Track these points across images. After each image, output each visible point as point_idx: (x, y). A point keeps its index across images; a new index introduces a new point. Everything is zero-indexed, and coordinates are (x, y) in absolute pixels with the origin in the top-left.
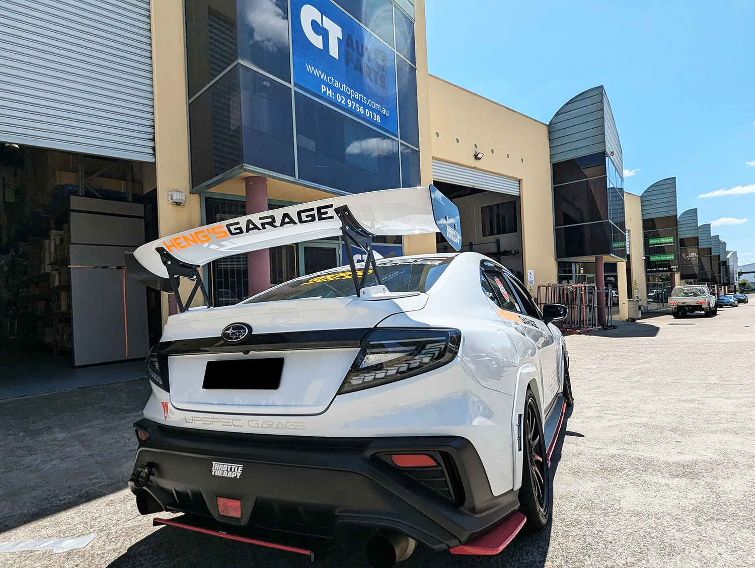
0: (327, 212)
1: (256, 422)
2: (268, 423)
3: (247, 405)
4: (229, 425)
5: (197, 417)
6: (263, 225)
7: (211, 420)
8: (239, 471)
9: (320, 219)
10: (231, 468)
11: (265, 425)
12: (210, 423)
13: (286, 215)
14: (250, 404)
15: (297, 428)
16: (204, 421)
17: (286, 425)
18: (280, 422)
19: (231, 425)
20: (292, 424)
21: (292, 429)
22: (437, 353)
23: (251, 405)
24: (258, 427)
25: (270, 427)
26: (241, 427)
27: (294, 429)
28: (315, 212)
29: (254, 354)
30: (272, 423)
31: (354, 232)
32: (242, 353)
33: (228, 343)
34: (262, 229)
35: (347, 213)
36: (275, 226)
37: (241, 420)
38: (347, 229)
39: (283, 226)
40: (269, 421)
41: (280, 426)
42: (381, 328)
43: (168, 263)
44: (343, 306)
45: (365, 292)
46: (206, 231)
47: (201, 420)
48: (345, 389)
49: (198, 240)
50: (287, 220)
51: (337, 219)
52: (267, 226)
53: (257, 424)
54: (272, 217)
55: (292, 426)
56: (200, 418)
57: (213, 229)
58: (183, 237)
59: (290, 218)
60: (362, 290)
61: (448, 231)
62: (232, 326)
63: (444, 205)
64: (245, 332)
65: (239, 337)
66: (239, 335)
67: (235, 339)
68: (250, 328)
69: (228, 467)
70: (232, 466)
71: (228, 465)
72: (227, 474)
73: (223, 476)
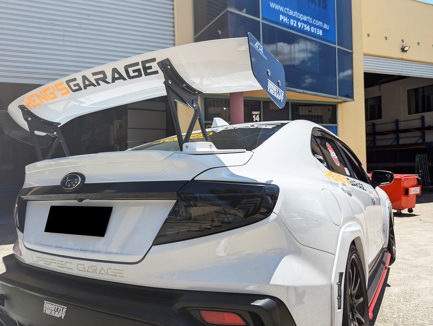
0: (151, 66)
1: (83, 266)
3: (77, 250)
4: (62, 267)
5: (39, 257)
6: (97, 80)
7: (50, 261)
8: (64, 313)
9: (147, 74)
10: (58, 309)
11: (90, 270)
12: (49, 263)
13: (115, 70)
15: (118, 275)
16: (45, 261)
17: (107, 271)
18: (102, 268)
19: (64, 268)
20: (113, 271)
21: (112, 275)
22: (252, 208)
23: (80, 250)
24: (85, 271)
25: (94, 272)
26: (71, 270)
27: (114, 275)
28: (140, 67)
29: (88, 202)
30: (95, 268)
31: (179, 87)
32: (76, 201)
33: (65, 191)
34: (97, 85)
35: (169, 67)
36: (108, 83)
37: (71, 263)
38: (170, 83)
39: (114, 82)
40: (93, 266)
41: (102, 272)
42: (199, 181)
43: (28, 119)
44: (163, 159)
45: (188, 147)
46: (51, 88)
47: (42, 261)
48: (161, 239)
49: (47, 98)
50: (117, 76)
51: (161, 73)
52: (100, 82)
53: (84, 268)
54: (103, 72)
55: (112, 272)
56: (42, 258)
57: (56, 86)
58: (35, 94)
59: (119, 73)
60: (184, 145)
61: (270, 86)
62: (69, 176)
63: (267, 59)
64: (78, 181)
65: (73, 186)
66: (73, 184)
67: (69, 188)
68: (83, 177)
69: (55, 307)
70: (58, 306)
71: (55, 305)
72: (55, 313)
73: (52, 315)
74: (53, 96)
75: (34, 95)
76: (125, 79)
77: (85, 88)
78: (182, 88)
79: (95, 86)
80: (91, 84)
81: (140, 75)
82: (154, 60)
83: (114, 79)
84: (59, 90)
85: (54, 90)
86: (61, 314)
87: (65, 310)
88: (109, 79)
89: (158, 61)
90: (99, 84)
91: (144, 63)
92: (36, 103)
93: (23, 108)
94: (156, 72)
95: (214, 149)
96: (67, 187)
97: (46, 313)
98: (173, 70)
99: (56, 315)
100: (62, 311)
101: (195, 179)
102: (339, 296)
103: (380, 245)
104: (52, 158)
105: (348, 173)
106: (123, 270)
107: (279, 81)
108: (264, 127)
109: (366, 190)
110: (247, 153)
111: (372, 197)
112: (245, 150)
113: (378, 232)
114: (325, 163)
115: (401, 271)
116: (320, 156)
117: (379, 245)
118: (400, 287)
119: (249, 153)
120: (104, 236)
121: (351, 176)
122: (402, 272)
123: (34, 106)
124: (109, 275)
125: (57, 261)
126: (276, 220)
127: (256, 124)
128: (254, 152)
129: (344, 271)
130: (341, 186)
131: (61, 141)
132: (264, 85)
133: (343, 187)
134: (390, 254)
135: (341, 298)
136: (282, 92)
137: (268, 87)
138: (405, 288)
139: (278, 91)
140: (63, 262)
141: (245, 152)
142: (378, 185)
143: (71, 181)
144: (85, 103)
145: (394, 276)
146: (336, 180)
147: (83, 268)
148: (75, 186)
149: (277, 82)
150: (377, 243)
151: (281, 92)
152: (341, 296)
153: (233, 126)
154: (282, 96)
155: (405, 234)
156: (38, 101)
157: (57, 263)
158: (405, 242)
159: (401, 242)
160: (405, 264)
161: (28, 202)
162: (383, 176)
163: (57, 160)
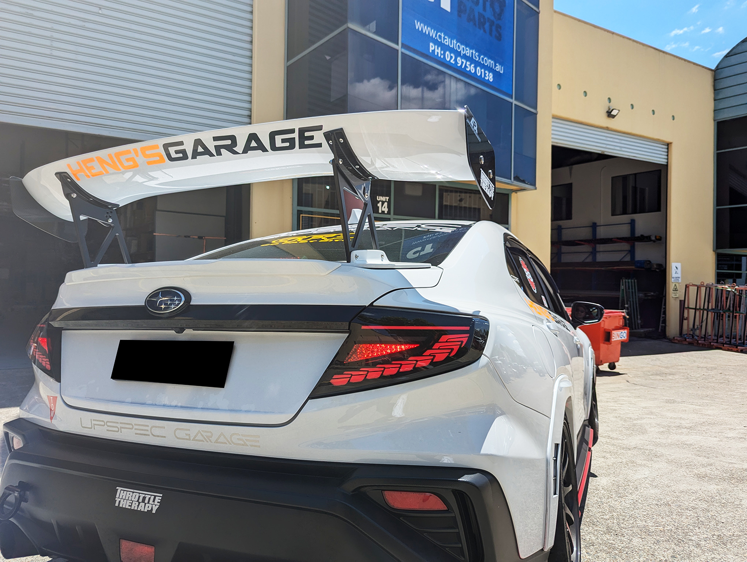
0: (313, 136)
2: (205, 434)
3: (176, 407)
4: (145, 435)
5: (98, 421)
6: (218, 148)
8: (156, 502)
9: (302, 146)
10: (144, 498)
11: (199, 437)
12: (117, 429)
13: (253, 137)
14: (179, 405)
16: (108, 426)
17: (230, 439)
18: (222, 434)
19: (149, 435)
20: (241, 437)
21: (238, 444)
23: (182, 407)
24: (189, 439)
25: (206, 440)
26: (164, 438)
27: (242, 445)
28: (296, 135)
30: (209, 434)
32: (174, 331)
33: (153, 315)
34: (216, 155)
35: (342, 140)
36: (236, 153)
37: (163, 428)
38: (341, 163)
39: (247, 153)
40: (206, 432)
41: (222, 439)
42: (379, 307)
43: (72, 196)
44: (327, 273)
45: (358, 256)
46: (132, 152)
47: (104, 426)
48: (323, 389)
50: (253, 144)
52: (223, 151)
53: (188, 435)
55: (239, 440)
56: (103, 421)
57: (143, 150)
59: (258, 142)
61: (482, 179)
62: (162, 291)
63: (479, 141)
64: (180, 301)
65: (170, 308)
66: (171, 304)
67: (164, 310)
68: (188, 295)
69: (139, 496)
70: (145, 494)
71: (139, 493)
72: (138, 506)
73: (132, 508)
74: (131, 163)
75: (95, 159)
76: (265, 150)
77: (194, 157)
78: (354, 172)
79: (211, 155)
80: (207, 152)
81: (292, 147)
82: (319, 128)
83: (247, 149)
84: (145, 156)
85: (137, 156)
86: (150, 506)
87: (158, 499)
88: (240, 148)
89: (325, 130)
90: (219, 154)
91: (302, 131)
92: (93, 171)
93: (63, 177)
94: (319, 145)
96: (159, 309)
97: (121, 506)
98: (346, 144)
99: (142, 508)
100: (154, 501)
101: (374, 304)
102: (555, 476)
105: (547, 305)
106: (259, 437)
108: (438, 229)
109: (568, 331)
110: (433, 269)
111: (576, 341)
112: (430, 264)
114: (523, 287)
115: (608, 455)
116: (517, 278)
118: (609, 478)
119: (436, 270)
120: (223, 386)
121: (550, 309)
122: (610, 456)
124: (234, 444)
126: (487, 365)
127: (423, 224)
128: (442, 269)
129: (560, 442)
130: (546, 322)
131: (117, 234)
132: (478, 176)
133: (548, 324)
134: (592, 430)
135: (556, 479)
138: (617, 478)
139: (490, 185)
141: (430, 267)
145: (600, 463)
146: (539, 313)
148: (174, 308)
151: (492, 187)
154: (493, 192)
155: (607, 402)
156: (98, 168)
157: (135, 429)
158: (609, 413)
159: (603, 413)
160: (613, 445)
161: (63, 331)
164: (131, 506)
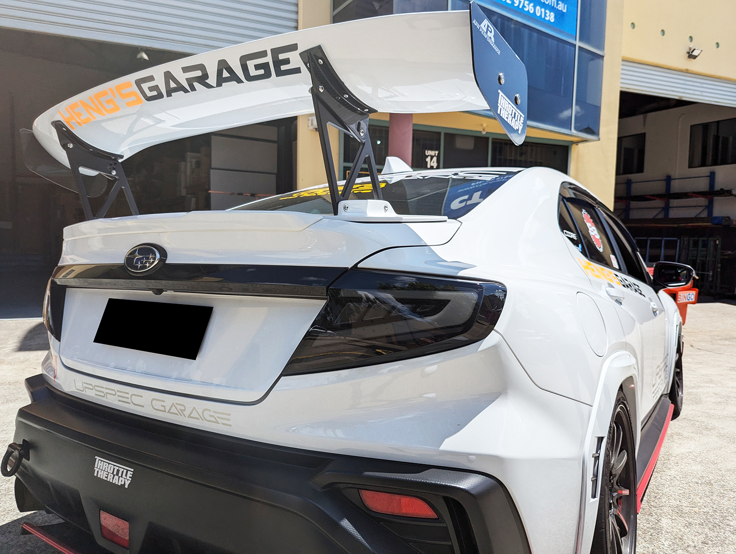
0: (288, 59)
1: (163, 404)
2: (178, 407)
4: (126, 402)
5: (87, 384)
6: (190, 81)
7: (105, 391)
8: (128, 478)
9: (280, 73)
10: (118, 471)
11: (173, 410)
12: (103, 394)
13: (223, 65)
15: (218, 420)
16: (96, 390)
17: (203, 414)
18: (194, 408)
19: (129, 403)
20: (212, 413)
21: (211, 421)
24: (165, 411)
25: (180, 414)
26: (142, 408)
27: (214, 422)
28: (269, 59)
29: (170, 296)
30: (183, 408)
31: (336, 99)
32: (151, 292)
33: (131, 274)
34: (190, 91)
35: (322, 62)
36: (209, 86)
37: (142, 397)
38: (322, 92)
39: (221, 85)
40: (179, 404)
41: (194, 414)
42: (365, 270)
43: (69, 146)
44: (306, 227)
45: (347, 207)
46: (109, 92)
47: (92, 389)
48: (297, 366)
49: (102, 109)
50: (226, 74)
51: (306, 75)
52: (196, 84)
53: (164, 406)
54: (201, 67)
55: (211, 416)
56: (91, 385)
57: (118, 88)
58: (82, 102)
59: (230, 70)
60: (342, 204)
61: (501, 104)
62: (139, 249)
63: (499, 53)
64: (154, 259)
65: (146, 267)
66: (146, 263)
67: (140, 269)
68: (163, 253)
69: (114, 469)
70: (119, 467)
71: (114, 465)
72: (113, 478)
73: (108, 480)
74: (112, 106)
75: (79, 104)
76: (239, 81)
77: (169, 95)
78: (342, 102)
79: (186, 91)
80: (180, 88)
81: (267, 75)
82: (293, 47)
83: (220, 81)
84: (123, 96)
85: (115, 96)
86: (123, 480)
87: (130, 474)
88: (212, 80)
89: (301, 49)
90: (193, 89)
91: (276, 52)
92: (82, 118)
93: (59, 126)
94: (297, 71)
95: (391, 214)
96: (136, 268)
97: (99, 476)
98: (327, 66)
99: (116, 481)
100: (126, 476)
101: (359, 266)
102: (596, 475)
103: (659, 390)
104: (109, 215)
105: (616, 265)
106: (230, 415)
107: (517, 95)
108: (476, 177)
109: (644, 295)
110: (449, 223)
111: (653, 308)
112: (447, 217)
113: (657, 368)
114: (580, 245)
116: (572, 233)
117: (657, 389)
119: (452, 224)
121: (620, 270)
123: (78, 123)
124: (206, 420)
125: (118, 391)
127: (462, 172)
128: (462, 223)
129: (605, 434)
130: (605, 287)
131: (123, 187)
132: (493, 102)
133: (609, 289)
134: (673, 405)
135: (597, 480)
136: (521, 116)
137: (499, 105)
139: (515, 113)
140: (128, 393)
141: (446, 221)
142: (664, 287)
143: (144, 257)
144: (164, 121)
146: (597, 276)
147: (162, 406)
148: (149, 267)
149: (514, 98)
150: (655, 387)
151: (519, 116)
152: (597, 477)
153: (421, 173)
154: (521, 123)
156: (85, 116)
157: (118, 396)
161: (67, 289)
162: (673, 272)
163: (117, 220)
164: (107, 477)
